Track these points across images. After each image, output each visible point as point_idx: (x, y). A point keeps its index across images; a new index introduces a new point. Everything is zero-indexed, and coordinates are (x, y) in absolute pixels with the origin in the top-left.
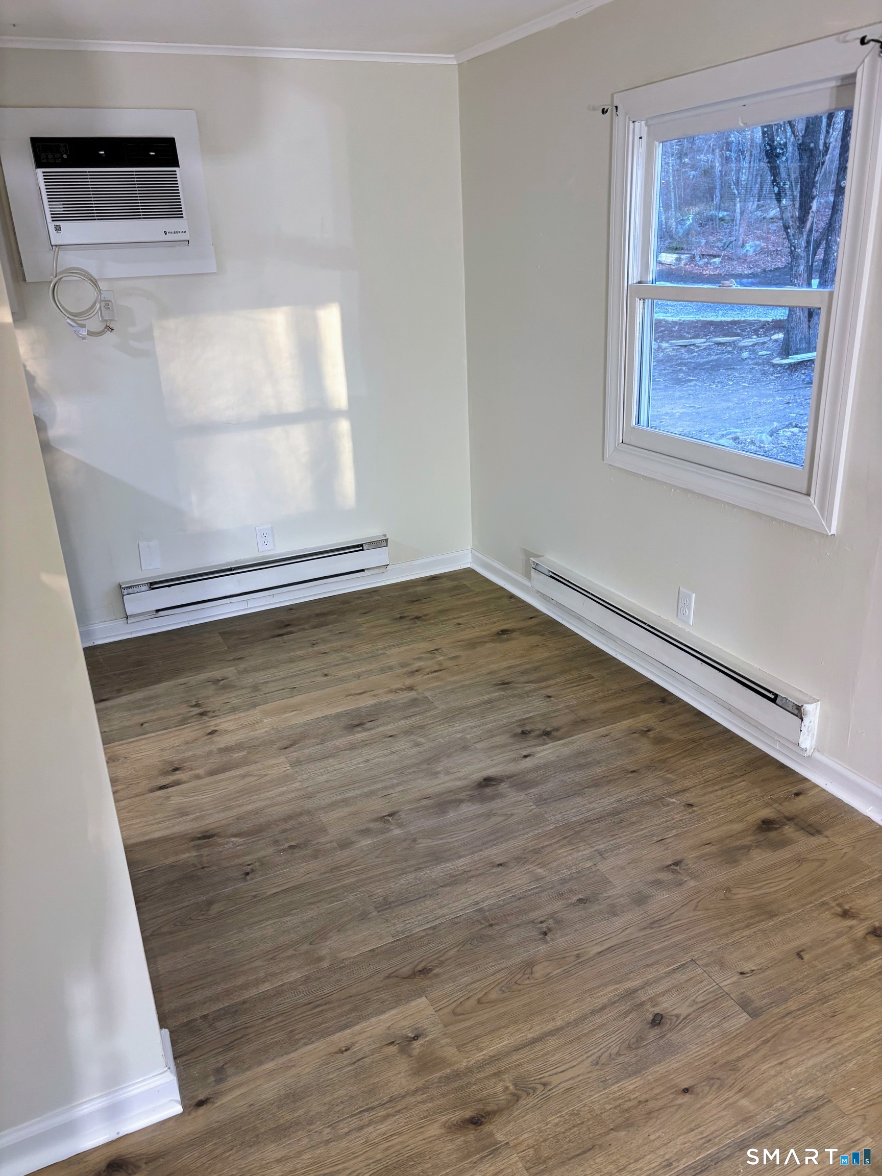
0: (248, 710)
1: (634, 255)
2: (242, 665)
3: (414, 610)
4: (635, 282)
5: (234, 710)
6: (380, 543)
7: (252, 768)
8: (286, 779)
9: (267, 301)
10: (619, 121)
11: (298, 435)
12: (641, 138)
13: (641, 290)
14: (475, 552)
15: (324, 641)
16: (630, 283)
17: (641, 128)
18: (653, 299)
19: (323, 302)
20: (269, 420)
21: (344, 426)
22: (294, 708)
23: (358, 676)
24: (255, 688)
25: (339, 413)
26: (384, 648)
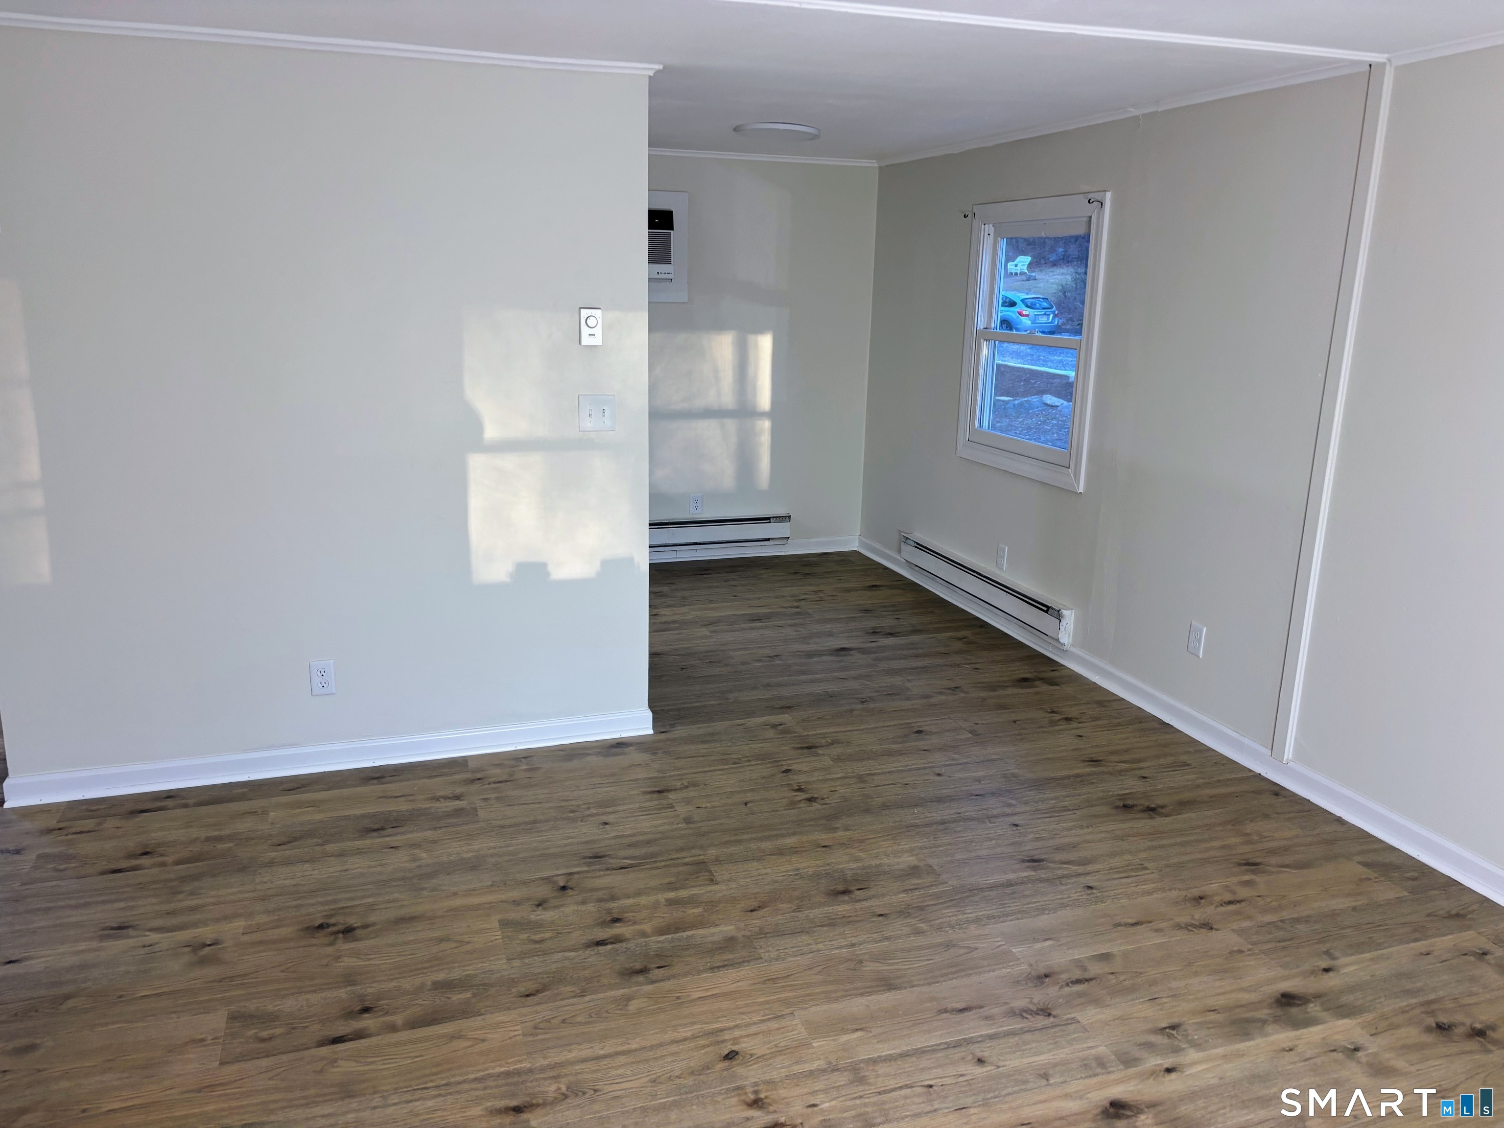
0: (680, 607)
1: (982, 311)
2: (674, 587)
3: (807, 570)
4: (982, 328)
5: (669, 606)
6: (786, 518)
7: (684, 631)
8: (706, 637)
9: (719, 326)
10: (976, 223)
11: (731, 425)
12: (989, 234)
13: (986, 335)
14: (864, 539)
15: (733, 580)
16: (978, 328)
17: (989, 228)
18: (995, 341)
19: (760, 331)
20: (709, 413)
21: (766, 425)
22: (712, 609)
23: (759, 598)
24: (684, 598)
25: (763, 415)
26: (780, 587)
